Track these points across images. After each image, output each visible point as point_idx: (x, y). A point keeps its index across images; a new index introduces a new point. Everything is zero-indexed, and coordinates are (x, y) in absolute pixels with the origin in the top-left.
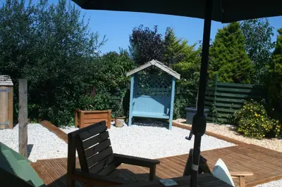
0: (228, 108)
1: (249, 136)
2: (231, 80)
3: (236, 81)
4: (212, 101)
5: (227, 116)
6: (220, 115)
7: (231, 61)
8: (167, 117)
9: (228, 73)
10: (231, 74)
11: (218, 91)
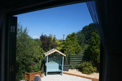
0: (75, 63)
1: (88, 74)
2: (75, 53)
3: (76, 53)
4: (70, 61)
5: (75, 66)
6: (72, 66)
7: (74, 47)
8: (61, 71)
9: (74, 51)
10: (75, 51)
11: (71, 58)
